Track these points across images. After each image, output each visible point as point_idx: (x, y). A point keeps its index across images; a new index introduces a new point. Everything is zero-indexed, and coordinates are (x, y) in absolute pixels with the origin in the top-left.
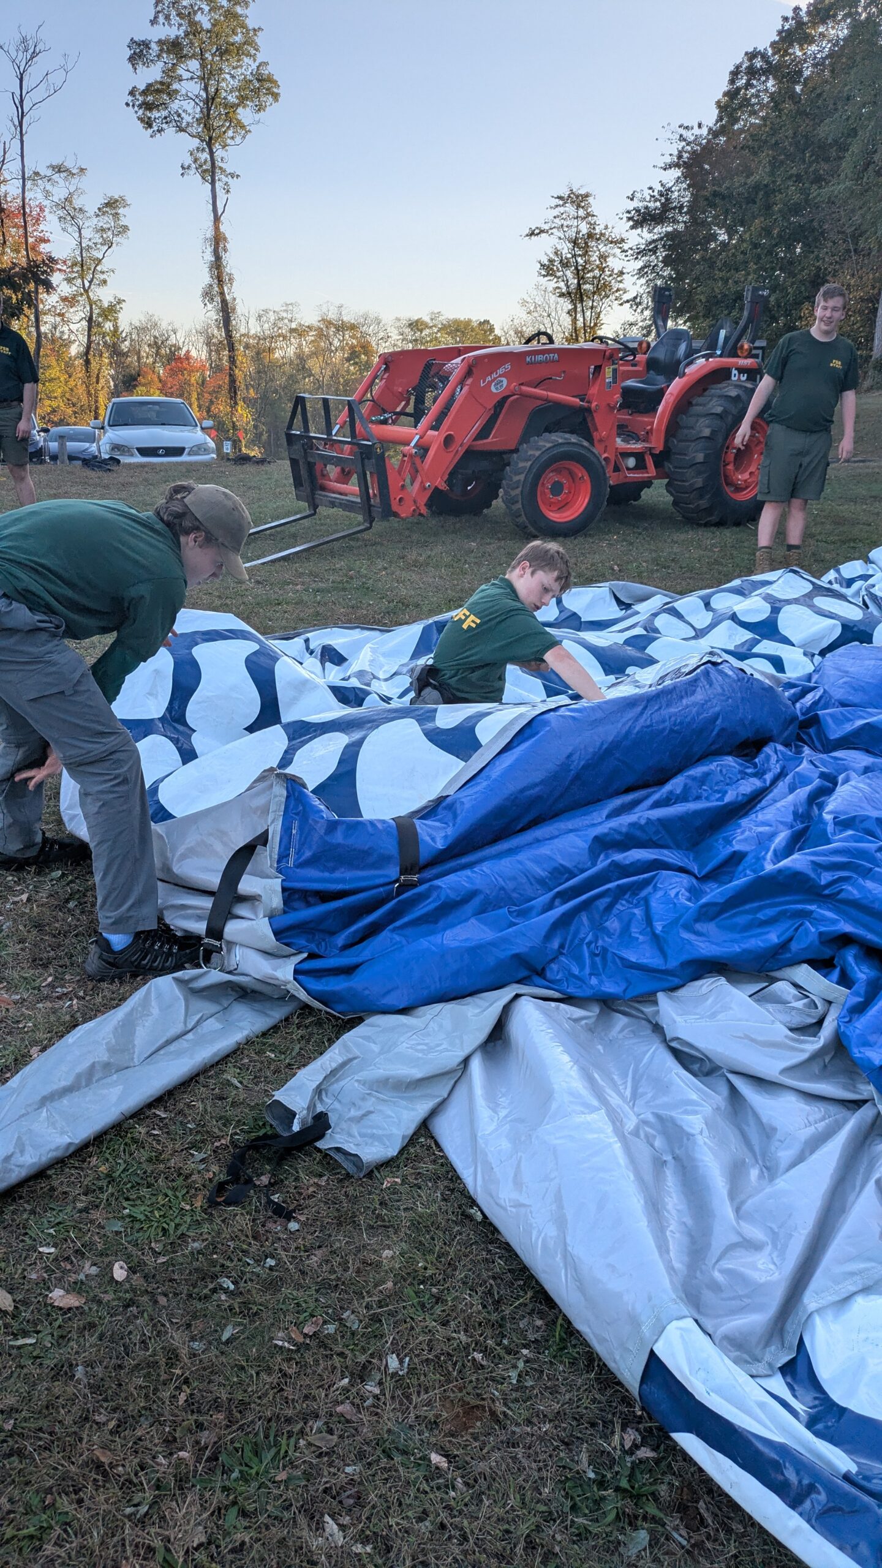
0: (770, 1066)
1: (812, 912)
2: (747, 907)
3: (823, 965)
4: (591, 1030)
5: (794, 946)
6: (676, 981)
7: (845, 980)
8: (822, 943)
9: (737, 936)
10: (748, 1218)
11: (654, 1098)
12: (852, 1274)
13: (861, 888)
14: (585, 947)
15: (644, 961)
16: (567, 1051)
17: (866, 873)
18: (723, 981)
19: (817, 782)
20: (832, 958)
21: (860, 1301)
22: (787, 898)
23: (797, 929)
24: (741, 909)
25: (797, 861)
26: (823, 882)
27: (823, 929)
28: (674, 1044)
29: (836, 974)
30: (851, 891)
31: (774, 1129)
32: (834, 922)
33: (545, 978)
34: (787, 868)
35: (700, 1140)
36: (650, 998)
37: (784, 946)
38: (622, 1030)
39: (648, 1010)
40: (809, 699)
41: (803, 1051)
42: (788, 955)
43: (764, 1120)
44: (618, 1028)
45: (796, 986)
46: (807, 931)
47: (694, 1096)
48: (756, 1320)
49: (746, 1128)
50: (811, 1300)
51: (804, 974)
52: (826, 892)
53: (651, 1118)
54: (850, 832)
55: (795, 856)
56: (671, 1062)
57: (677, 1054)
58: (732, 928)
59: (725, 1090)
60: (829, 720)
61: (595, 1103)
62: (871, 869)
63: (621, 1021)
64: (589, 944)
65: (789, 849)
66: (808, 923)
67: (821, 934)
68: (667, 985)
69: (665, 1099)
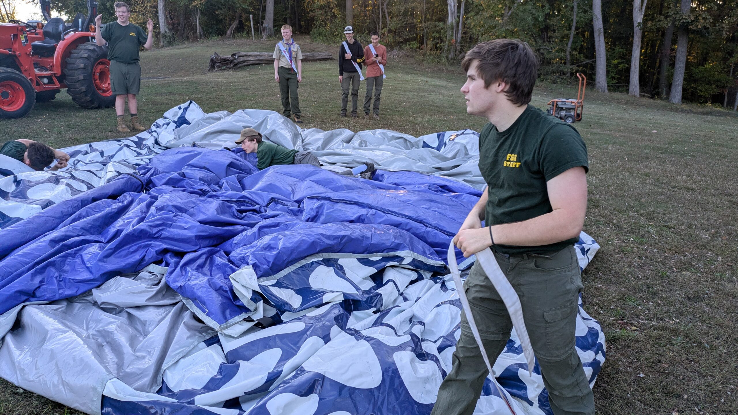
0: (141, 300)
1: (151, 244)
2: (125, 248)
3: (158, 262)
4: (63, 312)
5: (147, 258)
6: (98, 283)
7: (167, 265)
8: (157, 254)
9: (122, 259)
10: (139, 350)
11: (96, 327)
12: (179, 353)
13: (168, 232)
14: (55, 279)
15: (83, 278)
16: (51, 317)
17: (170, 226)
18: (119, 277)
19: (149, 199)
20: (162, 259)
21: (182, 360)
22: (141, 242)
23: (146, 252)
24: (123, 249)
25: (142, 226)
26: (153, 233)
27: (157, 249)
28: (102, 306)
29: (164, 263)
30: (165, 234)
31: (146, 321)
32: (160, 245)
33: (36, 297)
34: (138, 229)
35: (116, 332)
36: (89, 292)
37: (143, 259)
38: (78, 310)
39: (89, 298)
40: (149, 174)
41: (153, 291)
42: (145, 262)
43: (142, 320)
44: (77, 308)
45: (150, 273)
46: (150, 251)
47: (112, 320)
48: (146, 380)
49: (136, 326)
50: (164, 367)
51: (153, 267)
52: (156, 236)
53: (95, 333)
54: (163, 212)
55: (141, 223)
56: (101, 312)
57: (104, 309)
58: (120, 257)
59: (125, 315)
60: (156, 180)
61: (68, 329)
62: (172, 224)
63: (77, 306)
64: (56, 278)
65: (139, 222)
66: (150, 248)
67: (156, 251)
68: (94, 286)
69: (101, 325)
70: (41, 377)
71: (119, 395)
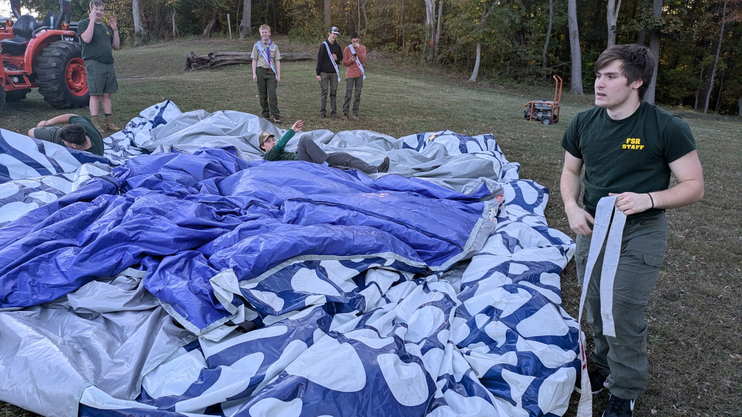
0: (118, 305)
1: (128, 247)
2: (101, 252)
3: (136, 266)
4: (37, 318)
5: (124, 262)
6: (74, 288)
7: (145, 269)
8: (134, 258)
9: (98, 263)
10: (117, 357)
11: (72, 332)
13: (146, 235)
14: (28, 285)
15: (57, 283)
16: (25, 324)
17: (148, 229)
18: (95, 281)
19: (125, 202)
20: (140, 263)
22: (118, 245)
23: (123, 255)
24: (99, 253)
25: (118, 229)
26: (131, 236)
27: (134, 253)
28: (78, 312)
29: (141, 267)
30: (143, 237)
31: (124, 327)
32: (137, 249)
33: (8, 304)
34: (114, 232)
35: (92, 338)
36: (64, 298)
37: (119, 263)
38: (53, 316)
39: (64, 304)
40: (124, 176)
41: (130, 296)
42: (122, 266)
43: (120, 325)
44: (51, 314)
45: (128, 277)
46: (127, 255)
47: (89, 326)
48: (125, 387)
49: (114, 332)
50: (143, 373)
51: (130, 272)
52: (133, 239)
53: (71, 339)
54: (140, 214)
55: (118, 227)
56: (76, 318)
57: (80, 315)
58: (96, 261)
59: (102, 321)
60: (132, 182)
61: (42, 336)
62: (149, 227)
63: (52, 312)
64: (29, 283)
65: (115, 225)
66: (127, 252)
67: (133, 255)
68: (70, 291)
69: (77, 331)
70: (14, 387)
71: (97, 403)
